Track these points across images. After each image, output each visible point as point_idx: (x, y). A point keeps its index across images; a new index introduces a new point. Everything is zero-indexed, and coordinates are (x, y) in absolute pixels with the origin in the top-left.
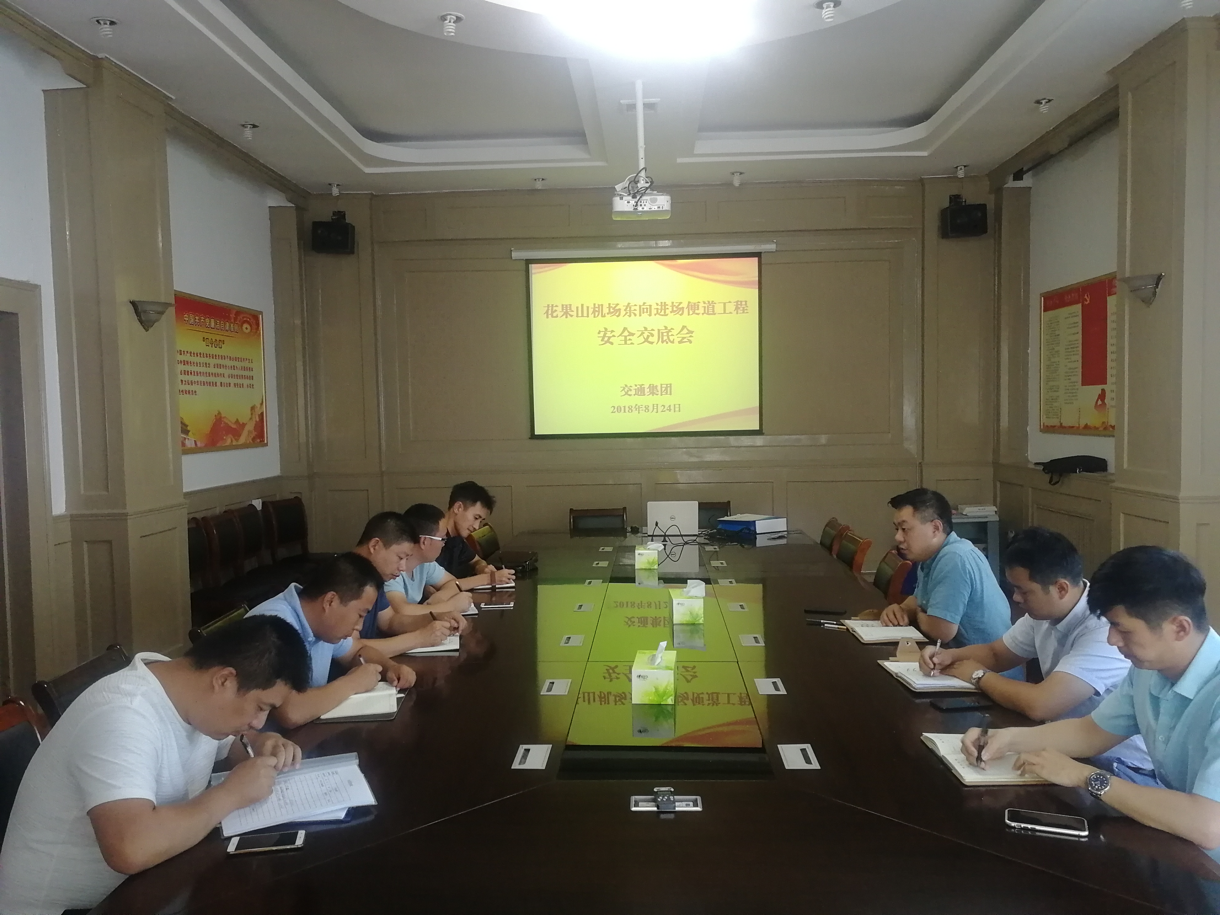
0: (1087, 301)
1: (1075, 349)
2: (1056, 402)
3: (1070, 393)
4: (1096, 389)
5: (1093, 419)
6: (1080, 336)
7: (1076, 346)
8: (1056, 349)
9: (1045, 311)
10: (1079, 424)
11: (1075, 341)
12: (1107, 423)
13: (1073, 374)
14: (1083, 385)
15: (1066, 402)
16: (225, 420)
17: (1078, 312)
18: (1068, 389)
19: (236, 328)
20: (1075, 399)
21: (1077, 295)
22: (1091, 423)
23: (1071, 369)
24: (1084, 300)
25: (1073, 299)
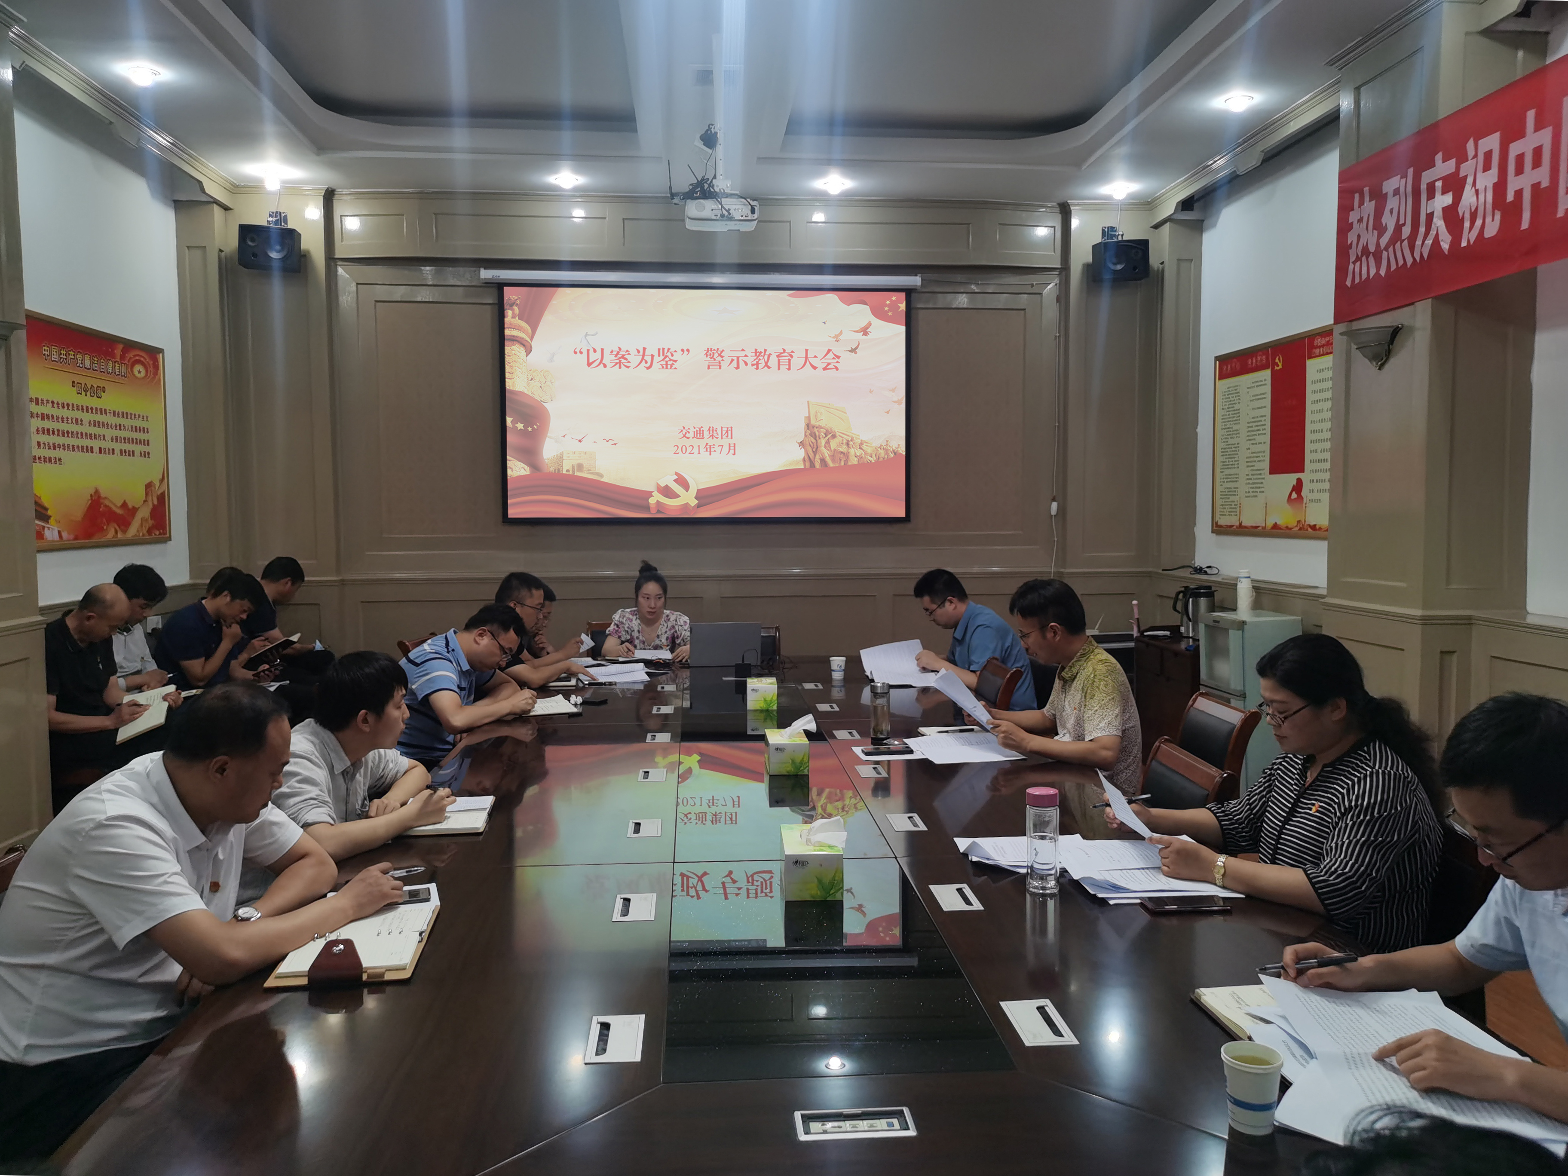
0: (1278, 366)
1: (1261, 428)
2: (1234, 495)
3: (1254, 483)
4: (1291, 479)
6: (1267, 412)
7: (1263, 423)
8: (1235, 427)
9: (1219, 379)
10: (1266, 524)
11: (1261, 416)
12: (1304, 521)
13: (1257, 459)
14: (1271, 473)
15: (1247, 495)
16: (107, 502)
17: (1265, 380)
18: (1251, 479)
19: (123, 370)
20: (1261, 492)
21: (1264, 358)
22: (1281, 522)
23: (1255, 453)
24: (1274, 365)
25: (1259, 364)
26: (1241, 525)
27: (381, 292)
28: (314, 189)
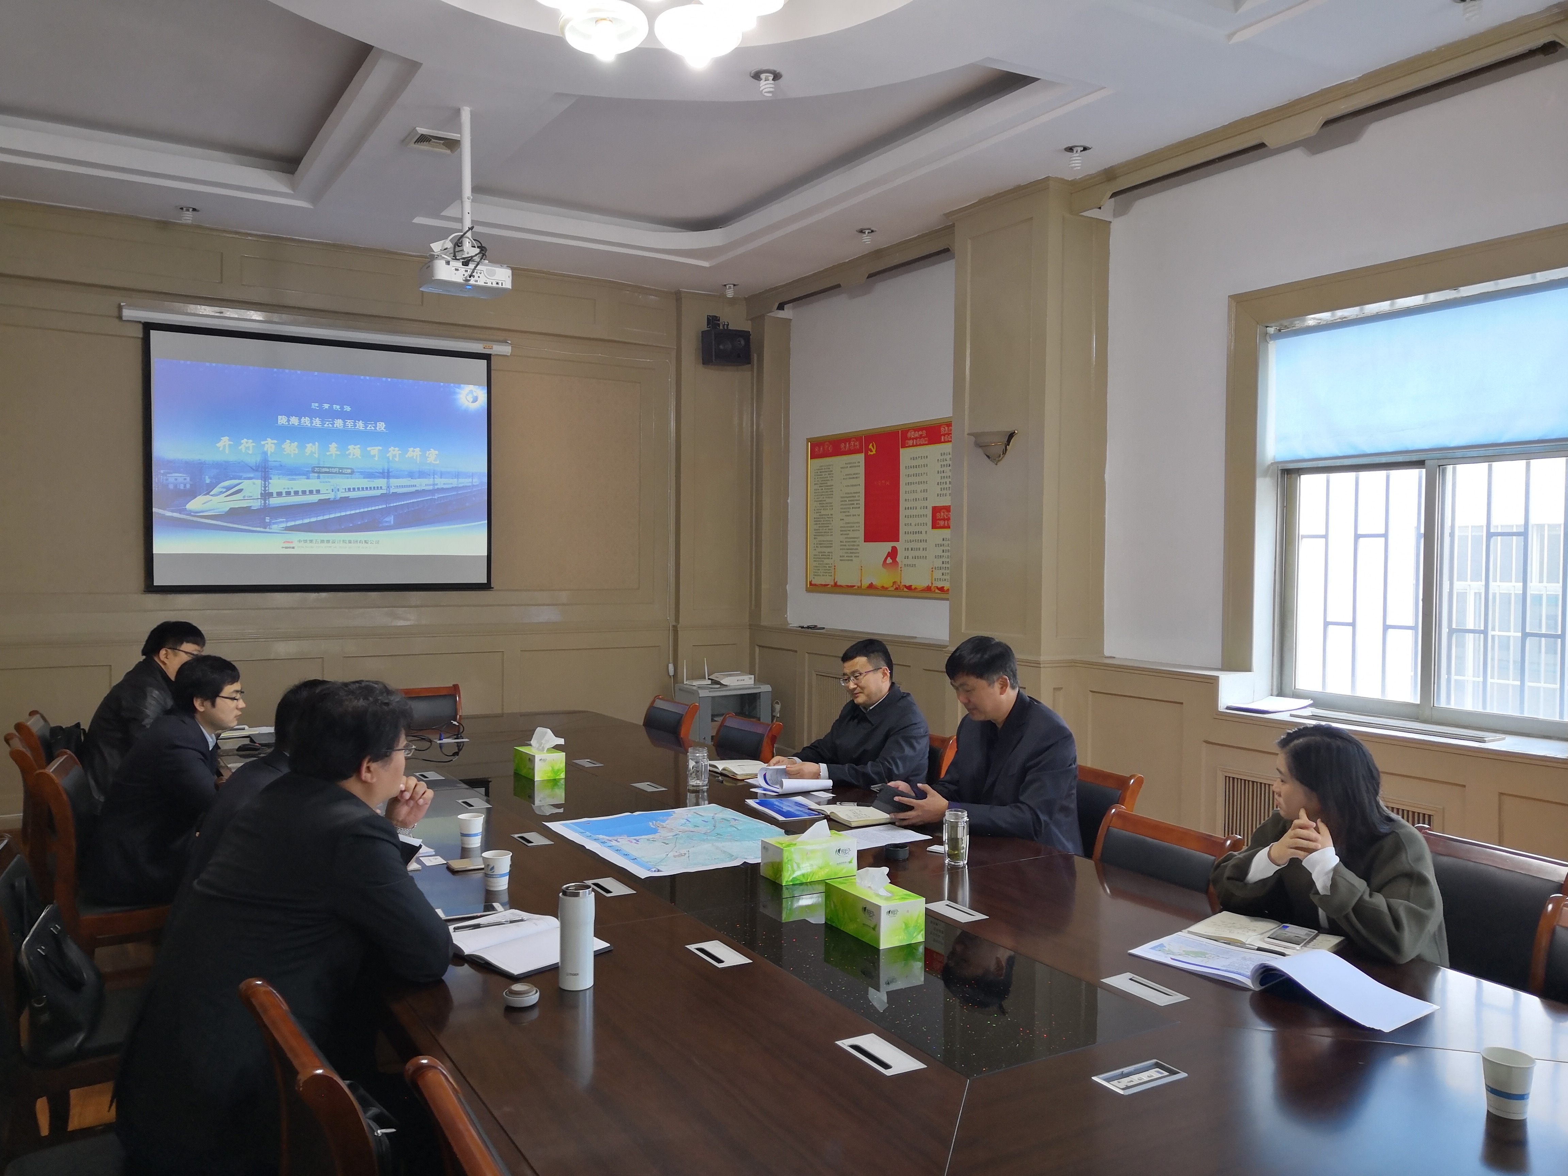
0: (872, 451)
1: (855, 502)
2: (828, 558)
3: (847, 549)
4: (887, 547)
5: (883, 578)
6: (862, 489)
7: (857, 498)
8: (828, 500)
9: (811, 459)
10: (861, 584)
11: (854, 493)
12: (899, 582)
13: (853, 529)
14: (865, 542)
15: (841, 558)
17: (859, 462)
18: (846, 545)
20: (855, 557)
21: (857, 443)
22: (877, 582)
23: (848, 523)
24: (868, 450)
25: (852, 448)
26: (836, 585)
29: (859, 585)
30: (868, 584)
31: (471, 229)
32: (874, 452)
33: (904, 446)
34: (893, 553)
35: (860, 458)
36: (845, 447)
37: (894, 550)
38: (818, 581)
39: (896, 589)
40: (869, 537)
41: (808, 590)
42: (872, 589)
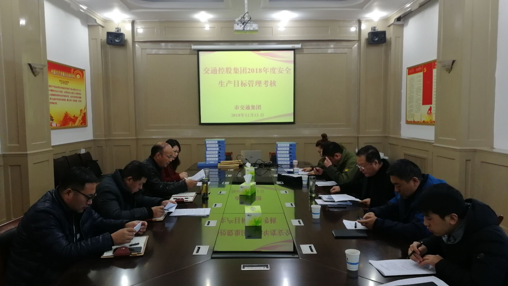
1: (420, 90)
2: (412, 112)
4: (428, 107)
5: (426, 118)
6: (422, 85)
8: (413, 90)
9: (408, 75)
11: (420, 87)
12: (432, 120)
13: (419, 100)
15: (416, 111)
16: (69, 115)
18: (417, 107)
19: (74, 76)
20: (420, 111)
21: (421, 68)
22: (425, 120)
23: (418, 98)
24: (424, 70)
25: (419, 70)
26: (414, 121)
27: (148, 51)
28: (128, 21)
29: (420, 121)
30: (423, 121)
31: (248, 12)
32: (426, 70)
33: (434, 68)
34: (430, 109)
35: (421, 74)
36: (417, 70)
37: (431, 107)
38: (409, 120)
39: (431, 122)
40: (424, 104)
41: (406, 123)
42: (424, 123)
